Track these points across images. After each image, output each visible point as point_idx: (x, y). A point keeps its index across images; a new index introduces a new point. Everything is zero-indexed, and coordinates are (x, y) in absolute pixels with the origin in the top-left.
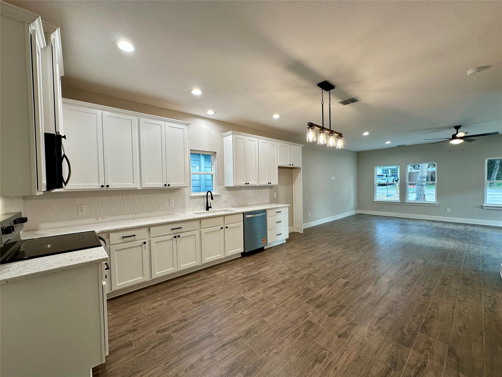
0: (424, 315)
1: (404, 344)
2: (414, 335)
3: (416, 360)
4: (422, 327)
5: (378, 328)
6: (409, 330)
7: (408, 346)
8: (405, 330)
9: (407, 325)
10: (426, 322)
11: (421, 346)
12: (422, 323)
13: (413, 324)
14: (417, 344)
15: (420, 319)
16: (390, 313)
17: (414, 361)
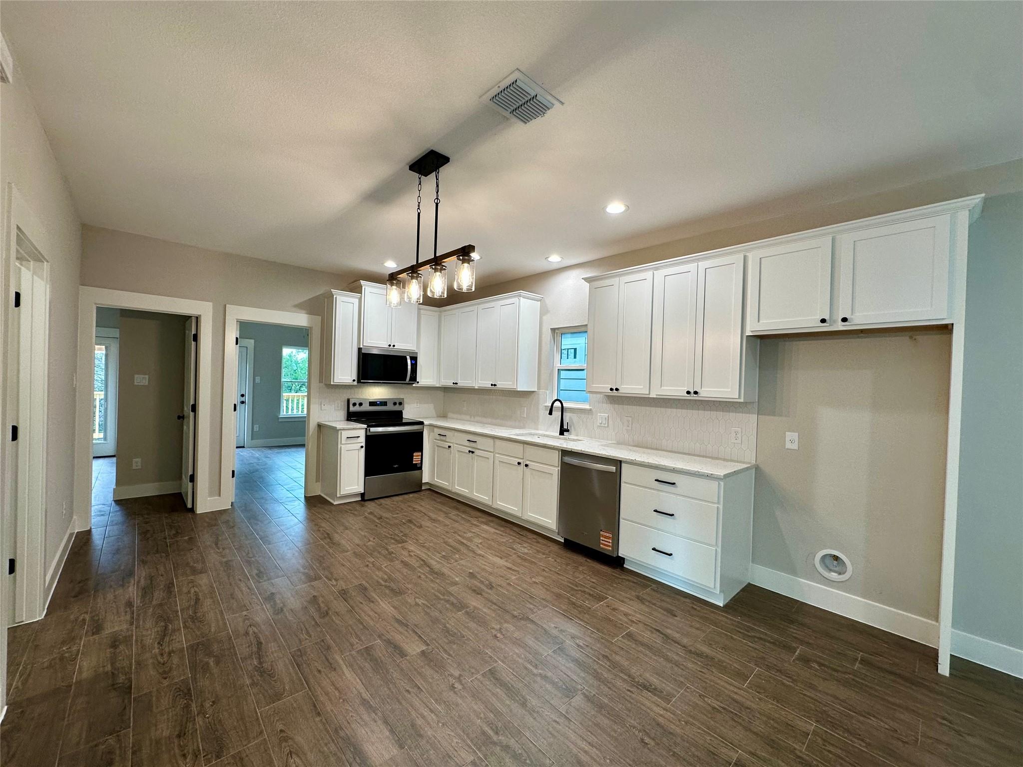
0: (199, 720)
1: (198, 644)
2: (193, 667)
3: (172, 640)
4: (189, 690)
5: (246, 632)
6: (206, 668)
7: (192, 647)
8: (211, 662)
9: (215, 670)
10: (187, 707)
11: (175, 660)
12: (193, 698)
13: (207, 683)
14: (182, 658)
15: (202, 706)
16: (256, 666)
17: (174, 637)
